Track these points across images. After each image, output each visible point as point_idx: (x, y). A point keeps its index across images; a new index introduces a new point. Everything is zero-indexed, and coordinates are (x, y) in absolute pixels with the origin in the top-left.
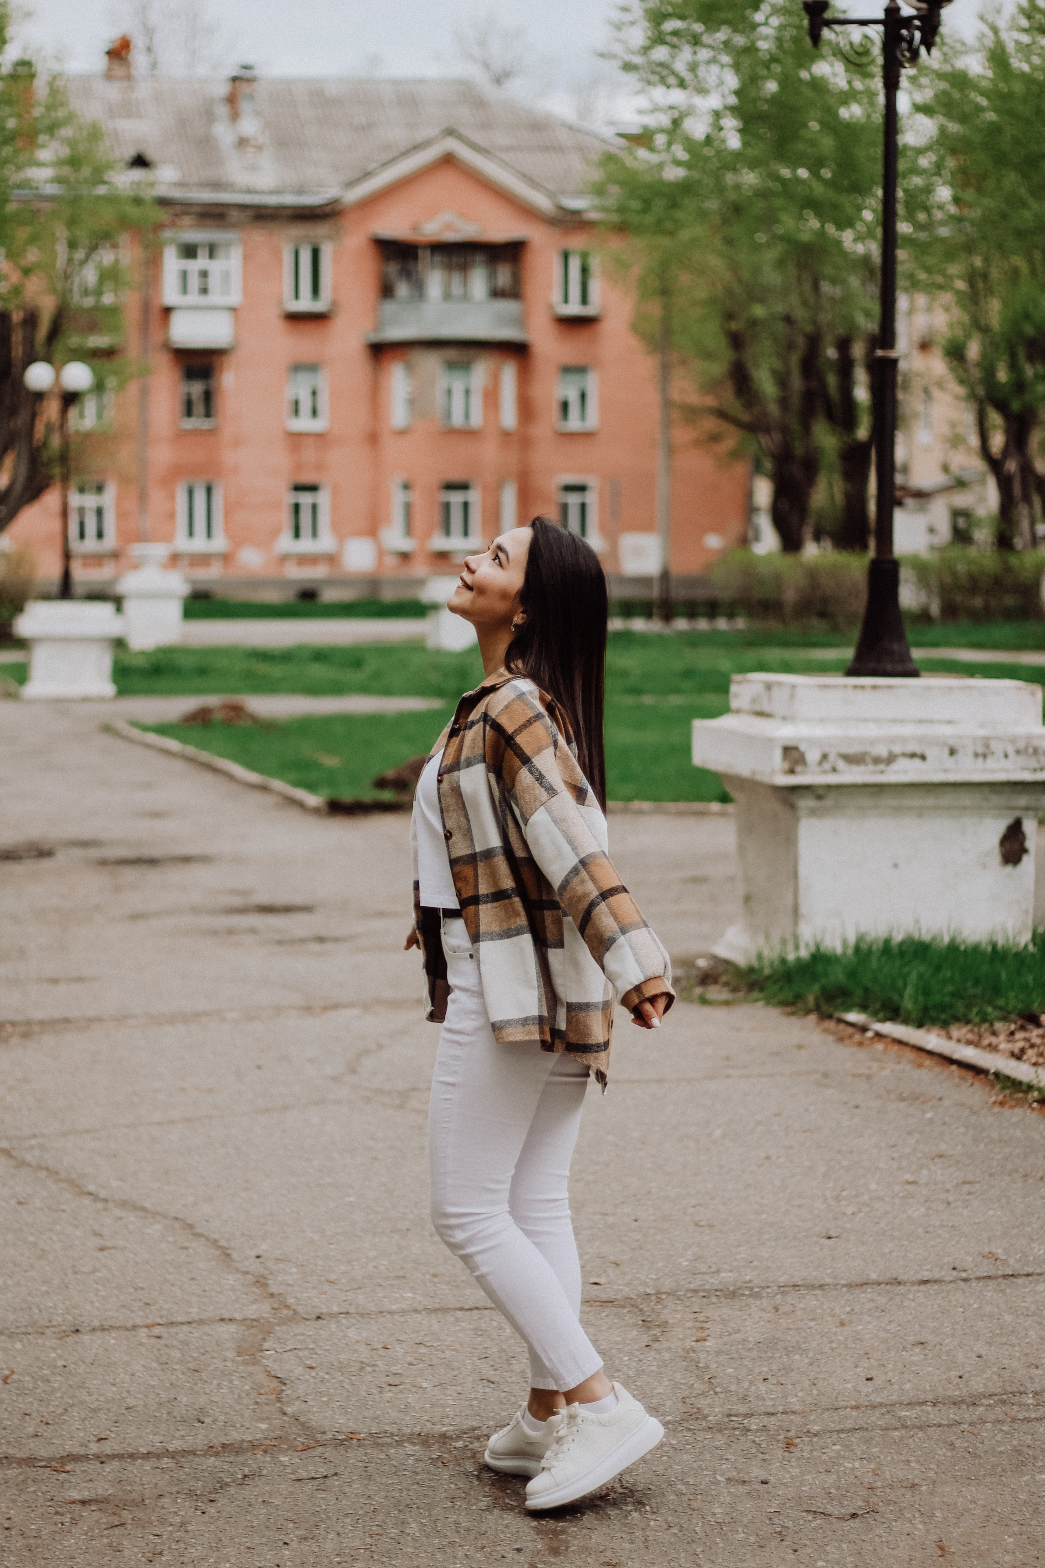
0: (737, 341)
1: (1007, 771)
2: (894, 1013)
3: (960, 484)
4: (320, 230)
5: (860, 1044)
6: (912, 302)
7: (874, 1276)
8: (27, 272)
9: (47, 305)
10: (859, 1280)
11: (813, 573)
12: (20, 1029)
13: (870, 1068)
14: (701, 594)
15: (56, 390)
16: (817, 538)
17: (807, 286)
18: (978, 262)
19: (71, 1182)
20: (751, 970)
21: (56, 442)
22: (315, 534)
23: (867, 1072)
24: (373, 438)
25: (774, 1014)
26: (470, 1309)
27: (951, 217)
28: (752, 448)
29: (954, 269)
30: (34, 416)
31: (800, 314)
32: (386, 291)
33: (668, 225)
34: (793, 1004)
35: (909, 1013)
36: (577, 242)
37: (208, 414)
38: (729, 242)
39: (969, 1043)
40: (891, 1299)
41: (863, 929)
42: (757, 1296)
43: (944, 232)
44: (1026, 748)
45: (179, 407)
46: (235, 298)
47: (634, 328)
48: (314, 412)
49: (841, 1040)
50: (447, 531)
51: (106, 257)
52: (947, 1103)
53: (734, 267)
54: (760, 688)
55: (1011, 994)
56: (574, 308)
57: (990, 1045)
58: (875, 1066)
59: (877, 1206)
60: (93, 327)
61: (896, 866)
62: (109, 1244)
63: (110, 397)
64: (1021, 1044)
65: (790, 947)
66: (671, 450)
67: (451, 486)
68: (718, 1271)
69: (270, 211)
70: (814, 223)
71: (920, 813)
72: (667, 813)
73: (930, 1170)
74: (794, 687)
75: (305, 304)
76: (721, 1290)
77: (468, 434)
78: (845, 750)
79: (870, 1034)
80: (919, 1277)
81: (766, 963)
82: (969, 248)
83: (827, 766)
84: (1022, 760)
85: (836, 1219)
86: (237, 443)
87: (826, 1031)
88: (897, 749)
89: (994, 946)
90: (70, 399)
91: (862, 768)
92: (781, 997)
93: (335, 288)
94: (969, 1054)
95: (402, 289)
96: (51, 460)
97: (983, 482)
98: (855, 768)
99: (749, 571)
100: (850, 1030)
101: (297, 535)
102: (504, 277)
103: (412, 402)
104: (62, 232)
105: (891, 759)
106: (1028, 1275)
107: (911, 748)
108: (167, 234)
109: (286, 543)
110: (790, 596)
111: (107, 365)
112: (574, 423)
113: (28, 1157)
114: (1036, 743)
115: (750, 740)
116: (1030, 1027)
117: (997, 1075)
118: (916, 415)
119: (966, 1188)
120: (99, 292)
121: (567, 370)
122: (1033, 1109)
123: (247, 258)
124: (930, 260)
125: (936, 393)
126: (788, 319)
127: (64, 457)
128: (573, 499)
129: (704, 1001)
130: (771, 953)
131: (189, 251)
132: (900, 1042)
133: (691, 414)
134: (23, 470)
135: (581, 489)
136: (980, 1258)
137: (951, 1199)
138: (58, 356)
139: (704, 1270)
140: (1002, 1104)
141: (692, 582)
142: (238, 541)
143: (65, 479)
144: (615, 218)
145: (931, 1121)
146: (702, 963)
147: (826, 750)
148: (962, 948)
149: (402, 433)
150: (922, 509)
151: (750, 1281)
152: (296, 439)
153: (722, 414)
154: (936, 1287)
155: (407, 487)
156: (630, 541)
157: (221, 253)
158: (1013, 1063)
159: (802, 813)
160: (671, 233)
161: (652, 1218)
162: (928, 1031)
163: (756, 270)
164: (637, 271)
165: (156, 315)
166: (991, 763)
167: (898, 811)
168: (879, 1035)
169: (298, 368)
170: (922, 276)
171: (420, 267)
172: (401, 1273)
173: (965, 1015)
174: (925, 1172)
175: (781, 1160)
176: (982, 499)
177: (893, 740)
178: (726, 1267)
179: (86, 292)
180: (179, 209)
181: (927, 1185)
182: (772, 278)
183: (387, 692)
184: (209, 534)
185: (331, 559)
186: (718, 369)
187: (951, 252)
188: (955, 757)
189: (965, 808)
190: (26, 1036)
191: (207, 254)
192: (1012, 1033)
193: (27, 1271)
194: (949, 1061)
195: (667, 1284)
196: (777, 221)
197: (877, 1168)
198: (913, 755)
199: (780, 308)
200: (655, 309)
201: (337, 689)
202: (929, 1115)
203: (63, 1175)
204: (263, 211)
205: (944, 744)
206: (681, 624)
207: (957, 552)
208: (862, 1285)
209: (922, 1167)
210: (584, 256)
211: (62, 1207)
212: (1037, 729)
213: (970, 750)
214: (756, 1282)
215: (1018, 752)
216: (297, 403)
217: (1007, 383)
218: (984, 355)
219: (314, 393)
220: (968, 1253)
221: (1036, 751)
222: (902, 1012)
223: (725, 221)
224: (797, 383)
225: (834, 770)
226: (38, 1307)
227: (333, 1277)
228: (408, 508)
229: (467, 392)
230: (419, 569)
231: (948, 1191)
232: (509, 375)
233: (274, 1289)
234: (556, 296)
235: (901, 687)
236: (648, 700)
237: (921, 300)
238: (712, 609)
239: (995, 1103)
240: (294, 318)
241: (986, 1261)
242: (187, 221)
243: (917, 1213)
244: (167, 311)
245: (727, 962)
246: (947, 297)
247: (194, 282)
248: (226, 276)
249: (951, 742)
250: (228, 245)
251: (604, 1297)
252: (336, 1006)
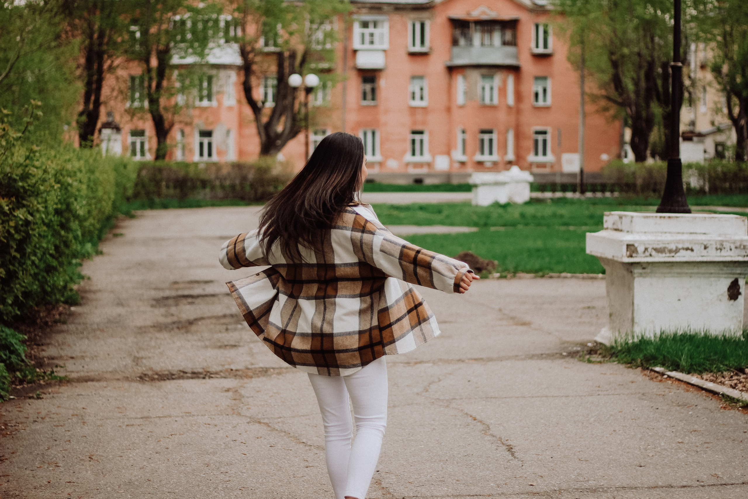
0: (615, 65)
1: (731, 256)
2: (677, 367)
3: (719, 130)
4: (424, 15)
5: (661, 381)
6: (697, 47)
7: (660, 484)
8: (291, 34)
9: (300, 49)
10: (653, 486)
11: (650, 171)
12: (276, 371)
13: (664, 391)
14: (599, 181)
15: (303, 87)
16: (653, 156)
17: (648, 39)
18: (728, 28)
19: (296, 438)
20: (612, 348)
21: (303, 110)
22: (422, 153)
23: (663, 393)
24: (449, 110)
25: (622, 367)
26: (473, 496)
27: (715, 7)
28: (623, 114)
29: (716, 31)
30: (294, 99)
31: (645, 52)
32: (455, 42)
33: (584, 11)
34: (631, 363)
35: (684, 367)
36: (542, 20)
37: (373, 99)
38: (612, 19)
39: (712, 381)
40: (668, 494)
41: (663, 329)
42: (606, 492)
43: (711, 14)
44: (740, 245)
45: (361, 95)
46: (386, 46)
47: (568, 59)
48: (422, 98)
49: (652, 379)
50: (482, 153)
51: (327, 27)
52: (699, 407)
53: (615, 31)
54: (617, 218)
55: (731, 359)
56: (541, 50)
57: (721, 382)
58: (667, 391)
59: (664, 453)
60: (321, 59)
61: (679, 300)
62: (310, 465)
63: (329, 91)
64: (735, 381)
65: (630, 338)
66: (585, 115)
67: (483, 132)
68: (588, 481)
69: (401, 6)
70: (651, 10)
71: (691, 275)
72: (577, 278)
73: (689, 437)
74: (632, 217)
75: (418, 48)
76: (589, 489)
77: (492, 107)
78: (655, 246)
79: (665, 376)
80: (681, 484)
81: (619, 344)
82: (723, 21)
83: (647, 254)
84: (738, 252)
85: (645, 458)
86: (386, 111)
87: (645, 375)
88: (680, 246)
89: (724, 336)
90: (309, 90)
91: (664, 255)
92: (625, 360)
93: (431, 42)
94: (710, 385)
95: (462, 42)
96: (301, 120)
97: (730, 129)
98: (660, 255)
99: (621, 170)
100: (656, 375)
101: (414, 154)
102: (508, 36)
103: (466, 93)
104: (308, 16)
105: (677, 251)
106: (732, 484)
107: (686, 246)
108: (355, 17)
109: (408, 157)
110: (639, 182)
111: (326, 76)
112: (541, 103)
113: (277, 427)
114: (745, 243)
115: (612, 242)
116: (740, 374)
117: (723, 395)
118: (699, 99)
119: (706, 445)
120: (324, 43)
121: (537, 78)
122: (739, 410)
123: (391, 28)
124: (705, 27)
125: (708, 88)
126: (639, 54)
127: (306, 118)
128: (540, 138)
129: (589, 361)
130: (621, 340)
131: (365, 25)
132: (679, 380)
133: (594, 98)
134: (289, 125)
135: (545, 133)
136: (710, 476)
137: (698, 450)
138: (305, 72)
139: (581, 480)
140: (725, 408)
141: (594, 176)
142: (386, 157)
143: (307, 128)
144: (559, 9)
145: (691, 416)
146: (590, 345)
147: (647, 246)
148: (710, 338)
149: (462, 107)
150: (702, 142)
151: (603, 485)
152: (413, 110)
153: (608, 98)
154: (689, 489)
155: (464, 132)
156: (566, 157)
157: (379, 25)
158: (731, 390)
159: (636, 275)
160: (585, 15)
161: (559, 457)
162: (693, 375)
163: (625, 32)
164: (569, 32)
165: (350, 53)
166: (724, 253)
167: (680, 274)
168: (669, 377)
169: (414, 77)
170: (701, 34)
171: (470, 32)
172: (442, 479)
173: (710, 369)
174: (687, 438)
175: (621, 432)
176: (729, 137)
177: (678, 242)
178: (592, 478)
179: (318, 43)
180: (360, 5)
181: (687, 444)
182: (632, 35)
183: (452, 224)
184: (374, 154)
185: (429, 165)
186: (606, 77)
187: (715, 25)
188: (707, 250)
189: (711, 273)
190: (279, 374)
191: (373, 26)
192: (732, 377)
193: (272, 476)
194: (702, 389)
195: (564, 486)
196: (635, 10)
197: (665, 436)
198: (687, 249)
199: (636, 50)
200: (578, 50)
201: (429, 223)
202: (690, 413)
203: (292, 434)
204: (398, 6)
205: (702, 243)
206: (589, 195)
207: (717, 161)
208: (655, 488)
209: (686, 436)
210: (546, 26)
211: (291, 449)
212: (746, 237)
213: (714, 246)
214: (606, 485)
215: (736, 248)
216: (414, 93)
217: (741, 83)
218: (730, 70)
219: (422, 89)
220: (705, 474)
221: (745, 247)
222: (681, 367)
223: (610, 9)
224: (643, 84)
225: (651, 255)
226: (276, 492)
227: (411, 480)
228: (464, 141)
229: (492, 89)
230: (469, 169)
231: (697, 446)
232: (511, 80)
233: (384, 485)
234: (533, 44)
235: (682, 217)
236: (572, 228)
237: (701, 46)
238: (603, 188)
239: (722, 407)
240: (413, 55)
241: (713, 477)
242: (364, 10)
243: (683, 456)
244: (355, 52)
245: (601, 344)
246: (713, 44)
247: (367, 38)
248: (382, 35)
249: (705, 243)
250: (383, 21)
251: (535, 491)
252: (421, 362)
